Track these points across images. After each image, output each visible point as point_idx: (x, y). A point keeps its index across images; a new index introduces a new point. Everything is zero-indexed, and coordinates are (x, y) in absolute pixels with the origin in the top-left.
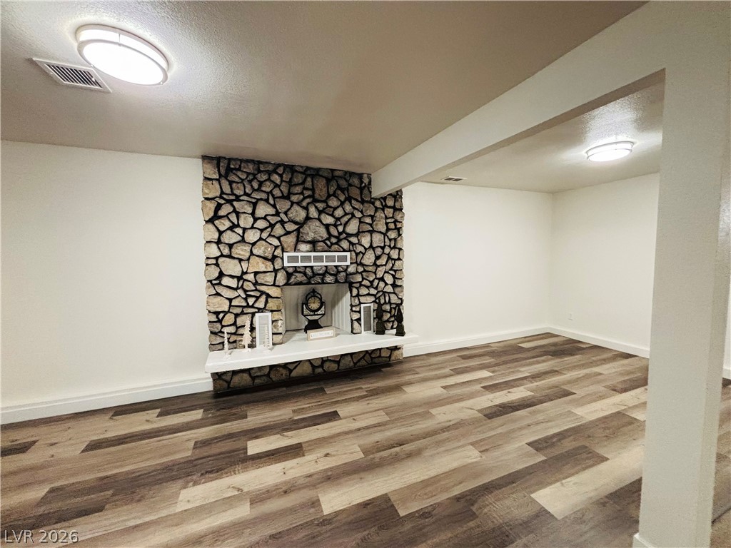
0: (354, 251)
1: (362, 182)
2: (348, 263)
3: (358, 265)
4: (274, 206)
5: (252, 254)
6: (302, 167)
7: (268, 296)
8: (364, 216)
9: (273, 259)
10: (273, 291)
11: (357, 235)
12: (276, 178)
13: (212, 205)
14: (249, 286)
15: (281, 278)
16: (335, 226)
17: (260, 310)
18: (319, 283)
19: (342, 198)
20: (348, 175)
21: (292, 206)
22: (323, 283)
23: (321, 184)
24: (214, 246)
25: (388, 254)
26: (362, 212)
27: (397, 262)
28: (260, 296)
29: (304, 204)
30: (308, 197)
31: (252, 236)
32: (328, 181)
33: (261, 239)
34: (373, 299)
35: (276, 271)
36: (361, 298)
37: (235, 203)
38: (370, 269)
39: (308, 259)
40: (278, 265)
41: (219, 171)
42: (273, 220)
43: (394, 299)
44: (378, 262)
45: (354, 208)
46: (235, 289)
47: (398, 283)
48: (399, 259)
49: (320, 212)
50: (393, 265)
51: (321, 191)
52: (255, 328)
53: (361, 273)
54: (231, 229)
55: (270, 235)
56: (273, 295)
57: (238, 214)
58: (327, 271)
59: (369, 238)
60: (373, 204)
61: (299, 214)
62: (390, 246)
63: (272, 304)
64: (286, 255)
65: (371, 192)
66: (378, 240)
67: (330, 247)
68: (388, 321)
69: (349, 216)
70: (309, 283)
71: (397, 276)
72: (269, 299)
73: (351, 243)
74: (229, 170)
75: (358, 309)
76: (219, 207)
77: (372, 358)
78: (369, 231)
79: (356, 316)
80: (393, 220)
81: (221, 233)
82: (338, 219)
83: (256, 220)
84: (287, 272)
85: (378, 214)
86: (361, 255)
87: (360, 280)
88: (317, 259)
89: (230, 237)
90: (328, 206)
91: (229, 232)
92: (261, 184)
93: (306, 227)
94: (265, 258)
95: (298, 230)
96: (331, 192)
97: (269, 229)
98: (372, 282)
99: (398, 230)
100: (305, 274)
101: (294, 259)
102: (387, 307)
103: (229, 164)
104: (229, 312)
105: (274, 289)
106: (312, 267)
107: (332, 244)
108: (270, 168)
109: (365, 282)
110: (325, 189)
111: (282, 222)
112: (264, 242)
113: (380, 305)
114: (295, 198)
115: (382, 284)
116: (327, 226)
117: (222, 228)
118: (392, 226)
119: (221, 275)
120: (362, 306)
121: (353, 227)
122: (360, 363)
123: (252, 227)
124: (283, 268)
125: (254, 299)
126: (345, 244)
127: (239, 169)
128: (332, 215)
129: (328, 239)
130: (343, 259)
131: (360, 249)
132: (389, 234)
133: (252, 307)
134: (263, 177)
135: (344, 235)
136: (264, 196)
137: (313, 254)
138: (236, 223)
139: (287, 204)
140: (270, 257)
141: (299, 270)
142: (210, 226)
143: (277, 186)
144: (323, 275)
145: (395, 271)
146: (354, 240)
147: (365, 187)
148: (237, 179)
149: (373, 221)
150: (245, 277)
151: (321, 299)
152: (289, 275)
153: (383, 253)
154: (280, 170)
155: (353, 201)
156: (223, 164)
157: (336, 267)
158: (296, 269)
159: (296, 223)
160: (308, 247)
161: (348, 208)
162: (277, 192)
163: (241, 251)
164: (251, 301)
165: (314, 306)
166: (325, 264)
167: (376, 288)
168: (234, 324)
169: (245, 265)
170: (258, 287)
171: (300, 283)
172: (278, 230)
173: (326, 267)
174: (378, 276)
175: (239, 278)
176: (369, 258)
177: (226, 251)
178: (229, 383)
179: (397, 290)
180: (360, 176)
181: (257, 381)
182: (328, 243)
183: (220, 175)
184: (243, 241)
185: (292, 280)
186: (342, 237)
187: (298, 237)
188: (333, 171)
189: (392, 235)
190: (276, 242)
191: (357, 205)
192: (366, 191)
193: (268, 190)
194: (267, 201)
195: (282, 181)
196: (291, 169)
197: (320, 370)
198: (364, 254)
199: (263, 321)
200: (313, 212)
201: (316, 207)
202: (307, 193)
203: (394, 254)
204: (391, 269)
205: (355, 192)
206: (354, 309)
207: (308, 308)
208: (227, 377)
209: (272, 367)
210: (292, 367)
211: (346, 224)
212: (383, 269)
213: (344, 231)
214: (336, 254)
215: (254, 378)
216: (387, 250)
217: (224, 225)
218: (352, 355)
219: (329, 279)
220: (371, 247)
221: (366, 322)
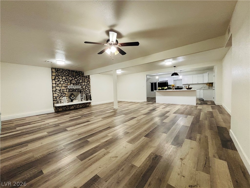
1: (82, 73)
2: (80, 88)
3: (82, 88)
4: (66, 77)
5: (62, 86)
6: (71, 70)
7: (65, 94)
8: (83, 79)
9: (66, 87)
10: (66, 93)
11: (82, 83)
12: (66, 72)
15: (68, 90)
16: (78, 81)
17: (64, 96)
18: (75, 91)
19: (79, 76)
20: (80, 72)
24: (55, 84)
27: (90, 88)
29: (71, 77)
31: (62, 83)
32: (76, 73)
33: (63, 83)
34: (85, 94)
35: (67, 89)
36: (83, 94)
37: (59, 77)
38: (84, 89)
39: (73, 87)
40: (67, 88)
41: (56, 70)
42: (66, 80)
43: (89, 95)
44: (86, 88)
46: (59, 92)
47: (90, 91)
48: (90, 87)
49: (74, 78)
51: (75, 75)
55: (65, 82)
57: (59, 79)
59: (84, 83)
60: (84, 77)
61: (71, 79)
63: (66, 95)
64: (68, 86)
66: (86, 84)
68: (88, 99)
70: (73, 91)
73: (81, 84)
74: (57, 70)
76: (55, 77)
77: (85, 106)
79: (82, 98)
81: (56, 82)
82: (78, 80)
83: (63, 80)
85: (85, 79)
88: (75, 87)
90: (76, 77)
91: (58, 82)
92: (63, 73)
93: (72, 81)
94: (65, 87)
95: (70, 82)
98: (85, 91)
99: (89, 82)
100: (72, 90)
101: (70, 87)
102: (88, 96)
104: (58, 97)
105: (66, 92)
106: (73, 88)
108: (65, 70)
109: (84, 91)
110: (75, 74)
111: (67, 80)
113: (87, 96)
114: (70, 76)
115: (87, 92)
116: (76, 81)
117: (56, 81)
118: (88, 81)
119: (56, 90)
120: (83, 96)
121: (81, 81)
123: (62, 81)
124: (68, 88)
125: (62, 94)
126: (79, 84)
127: (59, 70)
128: (77, 79)
130: (79, 87)
133: (62, 96)
136: (64, 75)
138: (59, 80)
139: (68, 77)
140: (65, 86)
142: (54, 81)
143: (66, 73)
144: (76, 90)
146: (81, 83)
147: (83, 74)
148: (59, 72)
150: (61, 90)
151: (74, 95)
152: (69, 90)
153: (87, 86)
157: (78, 88)
159: (70, 80)
160: (73, 85)
161: (80, 78)
162: (66, 75)
163: (60, 85)
164: (62, 95)
165: (73, 97)
166: (76, 88)
167: (86, 92)
168: (59, 99)
169: (61, 88)
170: (63, 92)
172: (67, 81)
175: (60, 90)
176: (84, 87)
177: (57, 85)
178: (58, 110)
179: (90, 93)
180: (82, 72)
181: (64, 110)
182: (76, 84)
185: (70, 91)
187: (70, 83)
188: (77, 71)
189: (88, 83)
190: (66, 84)
191: (81, 77)
192: (83, 75)
194: (64, 76)
195: (67, 73)
196: (69, 70)
197: (76, 108)
199: (65, 98)
200: (73, 78)
202: (72, 75)
205: (81, 75)
207: (71, 97)
208: (58, 109)
209: (66, 107)
210: (70, 107)
211: (79, 81)
212: (87, 89)
213: (79, 82)
214: (78, 86)
215: (63, 109)
216: (87, 85)
217: (57, 80)
218: (82, 105)
219: (77, 91)
220: (84, 85)
221: (84, 99)
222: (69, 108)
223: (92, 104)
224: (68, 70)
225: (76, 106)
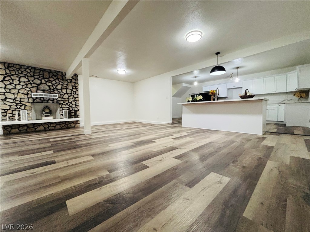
1: (62, 74)
2: (58, 97)
3: (61, 98)
4: (28, 79)
5: (19, 92)
6: (38, 68)
7: (25, 105)
8: (63, 84)
9: (27, 94)
10: (27, 104)
11: (61, 89)
12: (29, 71)
13: (2, 77)
14: (18, 102)
15: (31, 100)
16: (52, 86)
17: (22, 109)
18: (46, 103)
19: (55, 78)
20: (57, 72)
21: (35, 79)
22: (48, 102)
23: (46, 75)
24: (3, 89)
25: (73, 96)
26: (63, 83)
28: (22, 105)
29: (40, 79)
31: (19, 87)
32: (49, 73)
33: (22, 88)
34: (68, 109)
35: (28, 98)
36: (63, 108)
37: (11, 77)
38: (66, 100)
39: (42, 95)
40: (29, 96)
41: (5, 66)
42: (27, 83)
43: (76, 109)
44: (69, 98)
46: (12, 103)
47: (77, 104)
48: (77, 97)
49: (46, 82)
50: (75, 99)
52: (20, 115)
53: (63, 101)
55: (26, 87)
57: (13, 80)
58: (49, 99)
59: (65, 91)
60: (67, 81)
61: (39, 82)
62: (74, 93)
63: (27, 108)
64: (32, 94)
65: (66, 78)
66: (69, 91)
67: (50, 92)
68: (74, 115)
69: (58, 84)
70: (42, 102)
72: (26, 106)
73: (58, 91)
74: (9, 67)
75: (62, 111)
76: (5, 77)
77: (68, 126)
78: (65, 89)
79: (62, 113)
80: (74, 86)
82: (53, 84)
83: (20, 82)
84: (33, 98)
85: (69, 84)
86: (63, 95)
87: (62, 102)
88: (47, 95)
89: (10, 87)
90: (49, 80)
91: (9, 85)
92: (22, 72)
93: (40, 86)
94: (24, 94)
95: (37, 86)
96: (50, 76)
97: (26, 85)
99: (77, 89)
100: (40, 100)
101: (36, 95)
102: (73, 111)
103: (9, 65)
104: (9, 109)
105: (28, 103)
106: (43, 98)
107: (51, 91)
108: (26, 67)
109: (64, 103)
111: (31, 84)
112: (23, 89)
113: (70, 110)
114: (36, 77)
115: (71, 105)
116: (49, 86)
117: (6, 84)
118: (74, 88)
119: (6, 98)
120: (63, 110)
121: (59, 87)
122: (63, 127)
123: (19, 84)
124: (32, 97)
125: (20, 106)
126: (56, 92)
127: (13, 67)
128: (51, 83)
130: (56, 96)
131: (62, 93)
132: (73, 90)
133: (19, 108)
134: (23, 70)
135: (56, 89)
136: (23, 75)
137: (43, 94)
138: (12, 83)
139: (33, 79)
140: (26, 93)
141: (38, 98)
142: (1, 83)
144: (48, 100)
145: (76, 101)
146: (60, 91)
148: (12, 70)
149: (67, 86)
150: (16, 99)
151: (50, 109)
152: (34, 100)
153: (71, 95)
154: (30, 68)
157: (53, 98)
158: (37, 98)
159: (36, 84)
160: (42, 91)
161: (57, 81)
162: (29, 75)
163: (14, 91)
165: (47, 111)
167: (69, 105)
168: (12, 113)
169: (16, 95)
170: (21, 103)
171: (39, 102)
172: (29, 86)
173: (49, 98)
174: (69, 102)
175: (14, 99)
177: (8, 91)
178: (10, 131)
179: (77, 106)
180: (62, 73)
181: (22, 131)
182: (50, 91)
183: (5, 68)
184: (15, 88)
185: (35, 101)
186: (55, 89)
187: (37, 88)
188: (51, 70)
189: (75, 90)
190: (28, 89)
191: (61, 81)
192: (63, 77)
193: (25, 73)
194: (25, 77)
195: (31, 71)
196: (35, 68)
197: (48, 129)
198: (64, 95)
199: (24, 113)
200: (43, 82)
201: (45, 80)
202: (41, 76)
203: (75, 96)
204: (74, 100)
205: (60, 77)
206: (60, 111)
207: (44, 112)
209: (28, 127)
210: (36, 127)
211: (57, 86)
212: (71, 100)
213: (56, 88)
214: (53, 94)
215: (20, 131)
216: (73, 94)
218: (60, 125)
219: (50, 102)
220: (66, 93)
221: (65, 116)
222: (33, 129)
223: (81, 124)
224: (32, 68)
225: (49, 126)
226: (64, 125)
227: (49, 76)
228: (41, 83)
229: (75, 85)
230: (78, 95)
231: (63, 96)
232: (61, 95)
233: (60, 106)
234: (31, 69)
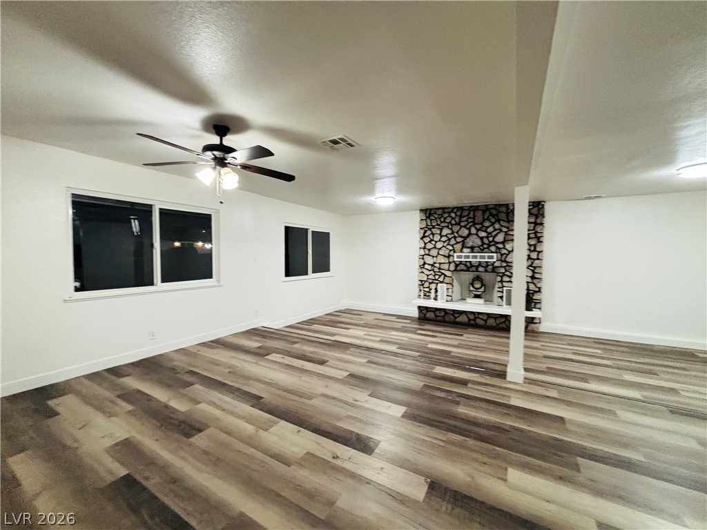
0: (500, 253)
1: (507, 209)
3: (502, 261)
4: (451, 229)
5: (438, 254)
6: (467, 207)
7: (445, 276)
8: (510, 230)
10: (448, 273)
11: (503, 243)
12: (453, 215)
13: (422, 231)
14: (436, 270)
15: (452, 267)
16: (487, 237)
17: (441, 282)
18: (474, 271)
19: (493, 221)
20: (498, 206)
21: (460, 229)
22: (477, 271)
23: (479, 214)
24: (422, 250)
25: (529, 255)
26: (508, 228)
27: (536, 262)
28: (442, 275)
29: (468, 227)
30: (471, 222)
31: (439, 245)
32: (484, 212)
33: (444, 246)
35: (450, 263)
36: (503, 283)
37: (432, 229)
38: (512, 264)
39: (468, 257)
40: (451, 260)
41: (426, 215)
42: (450, 236)
45: (502, 226)
46: (430, 271)
47: (537, 276)
48: (538, 259)
49: (478, 230)
50: (532, 263)
51: (479, 218)
52: (437, 291)
53: (504, 267)
54: (430, 242)
55: (448, 244)
56: (448, 275)
57: (433, 234)
58: (480, 264)
59: (511, 245)
61: (465, 232)
62: (529, 250)
63: (447, 280)
64: (455, 255)
67: (483, 250)
69: (498, 231)
70: (468, 271)
71: (536, 271)
73: (498, 248)
74: (430, 214)
75: (501, 290)
76: (425, 232)
78: (512, 240)
79: (500, 294)
80: (533, 231)
81: (425, 244)
82: (489, 233)
83: (442, 236)
84: (455, 264)
86: (505, 255)
87: (504, 271)
88: (476, 257)
89: (429, 246)
90: (483, 226)
92: (445, 219)
93: (468, 239)
94: (445, 256)
95: (463, 241)
96: (486, 218)
97: (448, 241)
99: (539, 238)
100: (466, 265)
101: (460, 257)
103: (430, 212)
104: (427, 281)
106: (470, 262)
107: (484, 248)
108: (450, 210)
109: (507, 273)
110: (481, 217)
111: (455, 237)
112: (445, 248)
114: (462, 224)
116: (482, 238)
117: (426, 242)
118: (533, 236)
119: (425, 263)
120: (505, 288)
121: (500, 238)
122: (501, 325)
123: (440, 241)
124: (454, 262)
126: (493, 249)
127: (435, 213)
128: (486, 231)
129: (482, 246)
130: (492, 257)
131: (504, 251)
132: (529, 241)
133: (437, 280)
134: (446, 215)
135: (493, 243)
136: (446, 224)
137: (471, 254)
138: (432, 239)
139: (458, 227)
140: (447, 255)
142: (421, 241)
143: (453, 218)
144: (477, 267)
145: (535, 267)
146: (501, 246)
147: (510, 212)
148: (433, 218)
150: (435, 265)
151: (482, 282)
152: (457, 266)
155: (501, 222)
156: (428, 212)
157: (487, 262)
158: (461, 262)
159: (462, 237)
160: (469, 250)
161: (497, 226)
163: (434, 252)
164: (437, 277)
165: (478, 286)
166: (479, 260)
168: (429, 287)
169: (435, 259)
170: (441, 271)
171: (462, 270)
172: (453, 241)
173: (480, 262)
175: (432, 265)
176: (511, 258)
177: (427, 252)
178: (425, 315)
179: (535, 281)
180: (507, 206)
181: (438, 318)
182: (482, 248)
183: (427, 217)
184: (435, 247)
185: (458, 268)
186: (491, 244)
187: (463, 245)
188: (487, 205)
189: (532, 242)
190: (451, 248)
191: (504, 224)
192: (510, 214)
193: (449, 221)
194: (448, 227)
195: (456, 215)
196: (461, 209)
197: (473, 322)
198: (507, 255)
199: (442, 288)
200: (473, 230)
201: (476, 228)
202: (470, 220)
203: (534, 255)
204: (530, 266)
205: (502, 216)
206: (499, 289)
207: (473, 286)
208: (424, 312)
209: (446, 313)
210: (456, 315)
211: (495, 236)
213: (493, 241)
214: (487, 254)
215: (437, 316)
217: (427, 240)
218: (495, 319)
219: (481, 269)
221: (507, 300)
222: (452, 318)
224: (458, 208)
225: (475, 318)
226: (503, 320)
227: (483, 217)
228: (470, 234)
229: (534, 229)
230: (540, 254)
231: (506, 257)
232: (502, 255)
233: (499, 279)
234: (457, 211)
